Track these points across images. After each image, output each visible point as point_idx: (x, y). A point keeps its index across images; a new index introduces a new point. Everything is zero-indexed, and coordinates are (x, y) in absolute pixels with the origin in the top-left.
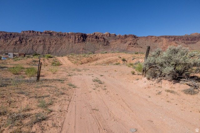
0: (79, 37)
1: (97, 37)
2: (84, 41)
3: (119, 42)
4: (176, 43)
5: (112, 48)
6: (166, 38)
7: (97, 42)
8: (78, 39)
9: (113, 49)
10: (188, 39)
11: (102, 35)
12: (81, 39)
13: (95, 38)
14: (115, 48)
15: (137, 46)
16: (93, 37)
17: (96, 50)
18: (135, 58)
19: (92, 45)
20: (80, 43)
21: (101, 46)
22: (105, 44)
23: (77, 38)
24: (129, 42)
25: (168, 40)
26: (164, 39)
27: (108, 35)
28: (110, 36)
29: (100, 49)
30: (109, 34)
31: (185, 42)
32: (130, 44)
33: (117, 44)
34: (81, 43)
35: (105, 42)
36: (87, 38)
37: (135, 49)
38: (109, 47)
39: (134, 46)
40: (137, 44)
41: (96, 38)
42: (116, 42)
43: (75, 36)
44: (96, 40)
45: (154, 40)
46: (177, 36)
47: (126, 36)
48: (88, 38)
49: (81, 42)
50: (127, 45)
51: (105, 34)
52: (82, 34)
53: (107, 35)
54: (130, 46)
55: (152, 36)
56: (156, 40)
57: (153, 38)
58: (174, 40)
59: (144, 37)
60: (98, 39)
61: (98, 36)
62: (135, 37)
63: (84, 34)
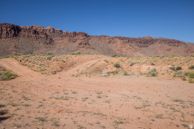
0: (9, 29)
1: (35, 32)
2: (15, 35)
3: (66, 40)
4: (130, 46)
5: (58, 47)
6: (120, 39)
7: (35, 38)
8: (7, 33)
9: (59, 49)
10: (141, 42)
11: (43, 30)
12: (11, 33)
13: (33, 33)
14: (61, 47)
15: (89, 47)
16: (30, 32)
17: (34, 49)
18: (135, 64)
19: (28, 42)
20: (9, 39)
21: (41, 44)
22: (48, 41)
23: (5, 32)
24: (79, 42)
25: (122, 41)
26: (118, 41)
27: (52, 31)
28: (54, 32)
29: (40, 48)
30: (53, 29)
31: (138, 45)
32: (80, 44)
33: (64, 43)
34: (11, 39)
35: (48, 39)
36: (20, 32)
37: (87, 50)
38: (53, 46)
39: (86, 47)
40: (89, 45)
41: (35, 34)
42: (63, 41)
43: (1, 28)
44: (35, 35)
45: (107, 41)
46: (130, 38)
47: (75, 34)
48: (22, 32)
49: (10, 37)
50: (77, 45)
51: (47, 28)
52: (13, 25)
53: (50, 30)
54: (80, 46)
55: (105, 36)
56: (110, 41)
57: (107, 38)
58: (128, 42)
59: (97, 37)
60: (38, 34)
61: (37, 31)
62: (86, 35)
63: (16, 26)
